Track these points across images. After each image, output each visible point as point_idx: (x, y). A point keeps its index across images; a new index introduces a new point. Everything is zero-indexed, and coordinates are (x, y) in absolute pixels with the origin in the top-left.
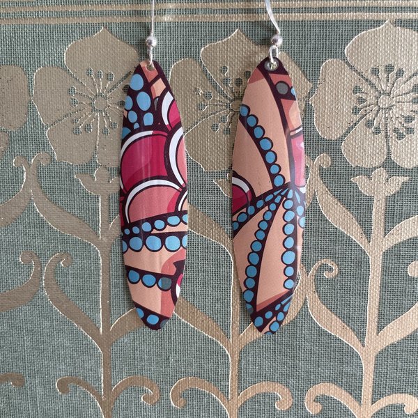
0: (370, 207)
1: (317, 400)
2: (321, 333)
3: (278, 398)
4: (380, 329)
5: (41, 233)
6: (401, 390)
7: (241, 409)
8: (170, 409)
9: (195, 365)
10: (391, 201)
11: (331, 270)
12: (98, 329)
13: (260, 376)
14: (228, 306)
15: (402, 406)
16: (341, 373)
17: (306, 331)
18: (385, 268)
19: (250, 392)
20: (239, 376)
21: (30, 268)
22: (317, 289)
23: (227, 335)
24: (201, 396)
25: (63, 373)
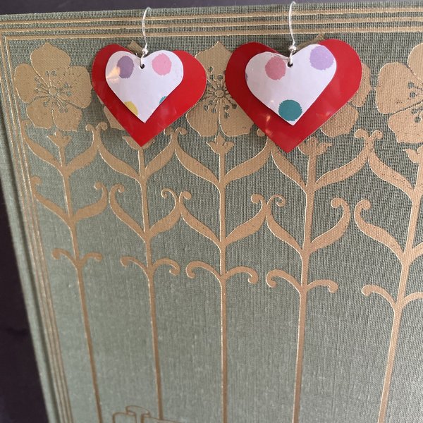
0: (306, 162)
1: (273, 279)
2: (275, 239)
3: (250, 277)
4: (312, 239)
5: (106, 171)
6: (325, 277)
7: (228, 281)
8: (186, 278)
9: (200, 254)
10: (320, 159)
11: (281, 201)
12: (143, 229)
13: (239, 263)
14: (218, 220)
15: (327, 287)
16: (288, 264)
17: (265, 238)
18: (316, 201)
19: (233, 272)
20: (226, 262)
21: (101, 192)
22: (272, 212)
23: (218, 238)
24: (204, 271)
25: (124, 254)
